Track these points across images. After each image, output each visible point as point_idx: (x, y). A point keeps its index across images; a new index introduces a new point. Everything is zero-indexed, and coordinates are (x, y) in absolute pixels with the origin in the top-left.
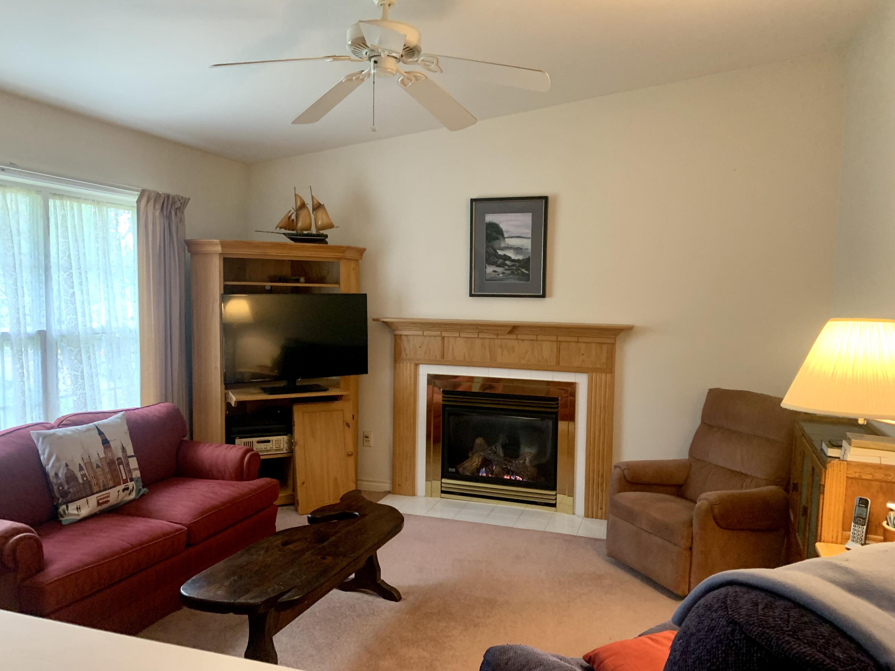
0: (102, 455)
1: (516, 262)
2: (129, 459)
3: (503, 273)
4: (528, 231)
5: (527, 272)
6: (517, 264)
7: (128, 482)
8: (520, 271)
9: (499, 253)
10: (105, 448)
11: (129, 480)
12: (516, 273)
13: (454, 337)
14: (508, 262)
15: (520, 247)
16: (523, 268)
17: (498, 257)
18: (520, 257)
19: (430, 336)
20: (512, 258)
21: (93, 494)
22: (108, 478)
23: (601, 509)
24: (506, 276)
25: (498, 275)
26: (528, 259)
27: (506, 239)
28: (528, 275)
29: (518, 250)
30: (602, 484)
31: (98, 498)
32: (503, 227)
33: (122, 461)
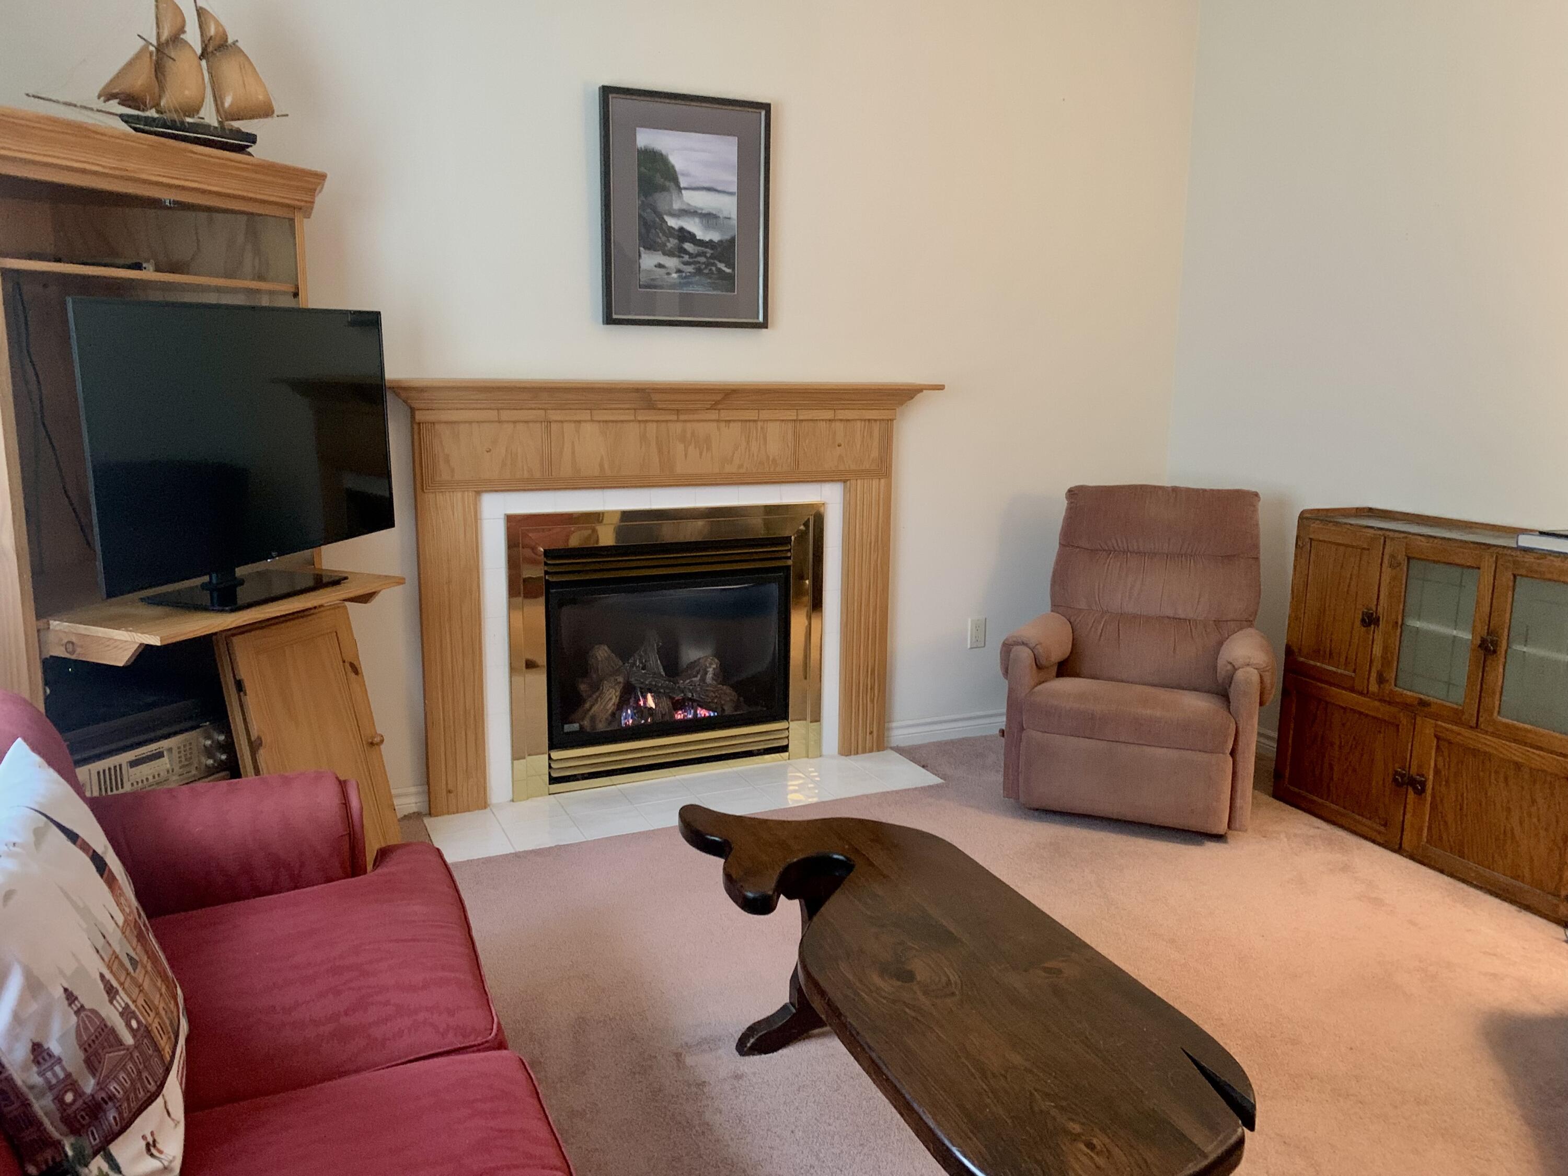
1: (706, 247)
3: (679, 271)
4: (730, 179)
5: (728, 271)
6: (709, 252)
8: (714, 268)
9: (669, 224)
12: (706, 271)
13: (575, 421)
14: (688, 246)
15: (714, 213)
16: (720, 261)
17: (667, 231)
18: (715, 236)
19: (515, 422)
20: (698, 238)
23: (871, 733)
24: (685, 277)
25: (668, 274)
26: (732, 241)
27: (683, 192)
28: (731, 278)
29: (709, 218)
30: (872, 688)
32: (677, 161)
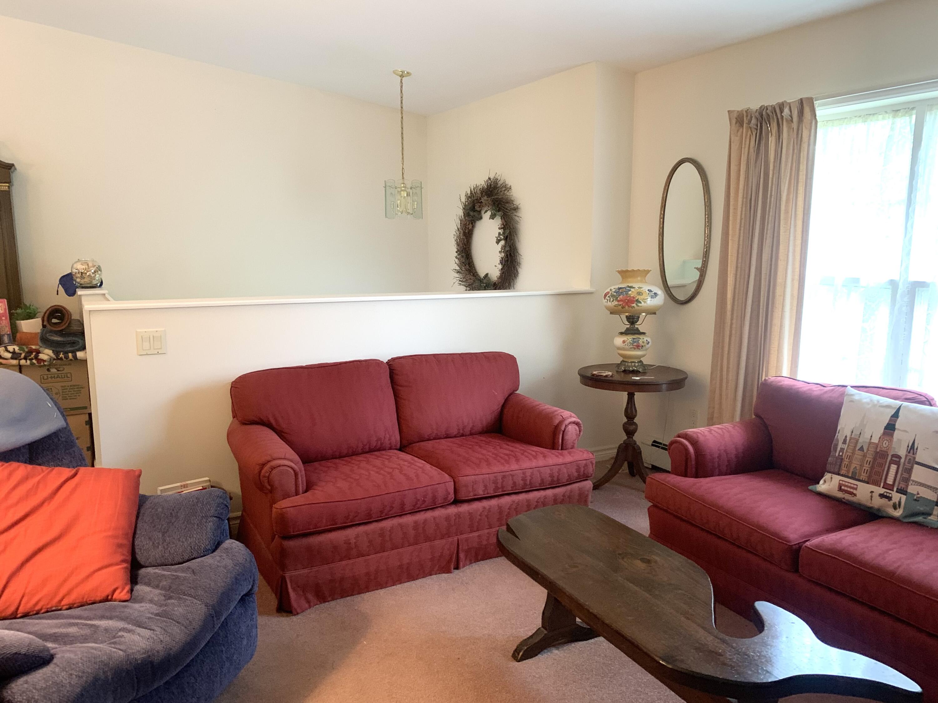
0: (875, 440)
2: (915, 466)
7: (893, 491)
10: (884, 434)
11: (895, 489)
21: (839, 474)
22: (864, 468)
31: (841, 482)
33: (899, 462)
